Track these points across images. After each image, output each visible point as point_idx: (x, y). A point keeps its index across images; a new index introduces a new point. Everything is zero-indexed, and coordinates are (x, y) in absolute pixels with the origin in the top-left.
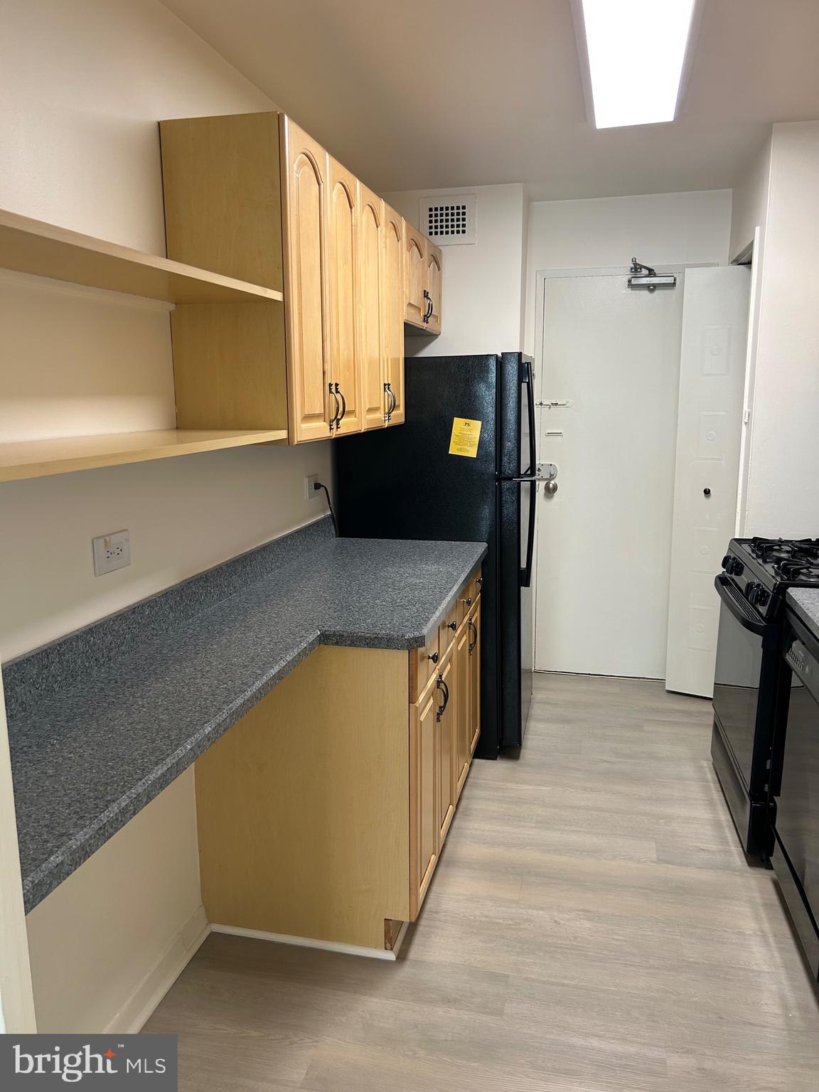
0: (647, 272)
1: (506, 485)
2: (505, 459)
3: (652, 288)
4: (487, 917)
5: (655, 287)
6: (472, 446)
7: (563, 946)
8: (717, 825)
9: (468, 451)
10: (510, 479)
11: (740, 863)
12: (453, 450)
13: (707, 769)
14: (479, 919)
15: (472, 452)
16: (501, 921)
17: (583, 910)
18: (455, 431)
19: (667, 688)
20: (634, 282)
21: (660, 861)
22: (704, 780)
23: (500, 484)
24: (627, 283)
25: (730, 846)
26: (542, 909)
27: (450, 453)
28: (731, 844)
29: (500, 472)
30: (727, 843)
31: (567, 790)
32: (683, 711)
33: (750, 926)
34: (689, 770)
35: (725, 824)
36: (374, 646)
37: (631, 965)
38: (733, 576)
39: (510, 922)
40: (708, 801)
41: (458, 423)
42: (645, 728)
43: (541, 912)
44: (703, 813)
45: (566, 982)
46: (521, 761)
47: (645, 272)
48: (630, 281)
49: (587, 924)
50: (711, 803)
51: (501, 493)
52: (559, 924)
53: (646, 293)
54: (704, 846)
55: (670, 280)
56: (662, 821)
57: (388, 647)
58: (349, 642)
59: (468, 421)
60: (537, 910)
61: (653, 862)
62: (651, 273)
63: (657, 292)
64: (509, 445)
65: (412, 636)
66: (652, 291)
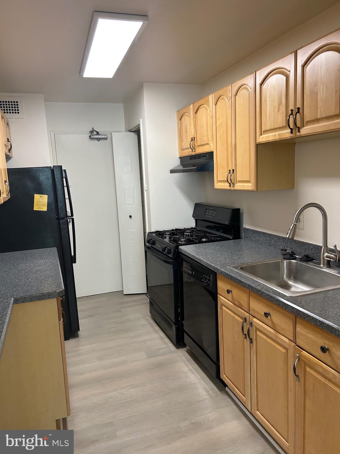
0: (96, 133)
1: (61, 221)
2: (60, 210)
3: (98, 139)
4: (94, 403)
5: (100, 139)
6: (44, 206)
7: (128, 401)
8: (161, 338)
9: (43, 208)
10: (63, 219)
11: (174, 349)
12: (36, 208)
13: (150, 320)
14: (91, 405)
15: (45, 209)
16: (100, 402)
17: (130, 386)
18: (36, 200)
19: (124, 294)
20: (92, 137)
21: (148, 358)
22: (151, 324)
23: (59, 221)
24: (89, 137)
25: (168, 344)
26: (114, 391)
27: (34, 210)
28: (169, 343)
29: (58, 216)
30: (167, 344)
31: (103, 343)
32: (133, 301)
33: (186, 369)
34: (143, 322)
35: (164, 337)
36: (42, 299)
37: (155, 398)
38: (153, 246)
39: (104, 401)
40: (155, 331)
41: (37, 197)
42: (122, 311)
43: (115, 392)
44: (155, 336)
45: (135, 414)
46: (80, 337)
47: (95, 133)
48: (90, 136)
49: (133, 390)
50: (156, 331)
51: (60, 225)
52: (123, 394)
53: (97, 141)
54: (160, 347)
55: (105, 137)
56: (143, 343)
57: (49, 298)
58: (29, 300)
59: (41, 195)
60: (112, 392)
61: (146, 359)
62: (98, 133)
63: (101, 141)
64: (60, 205)
65: (59, 291)
66: (99, 141)
